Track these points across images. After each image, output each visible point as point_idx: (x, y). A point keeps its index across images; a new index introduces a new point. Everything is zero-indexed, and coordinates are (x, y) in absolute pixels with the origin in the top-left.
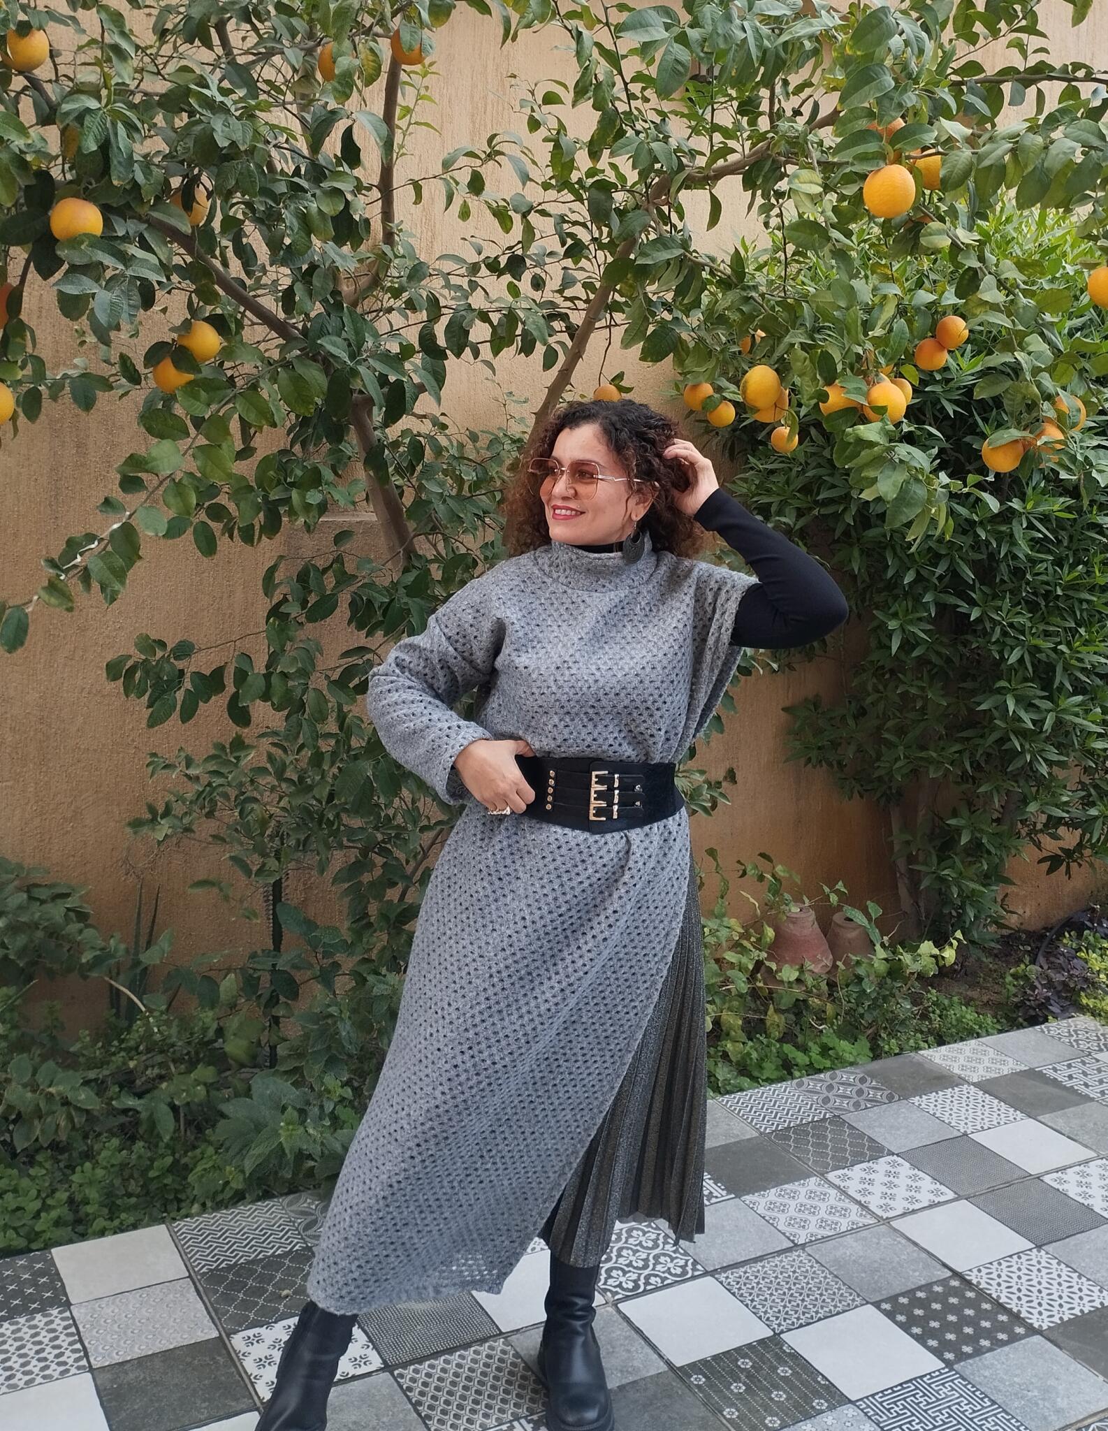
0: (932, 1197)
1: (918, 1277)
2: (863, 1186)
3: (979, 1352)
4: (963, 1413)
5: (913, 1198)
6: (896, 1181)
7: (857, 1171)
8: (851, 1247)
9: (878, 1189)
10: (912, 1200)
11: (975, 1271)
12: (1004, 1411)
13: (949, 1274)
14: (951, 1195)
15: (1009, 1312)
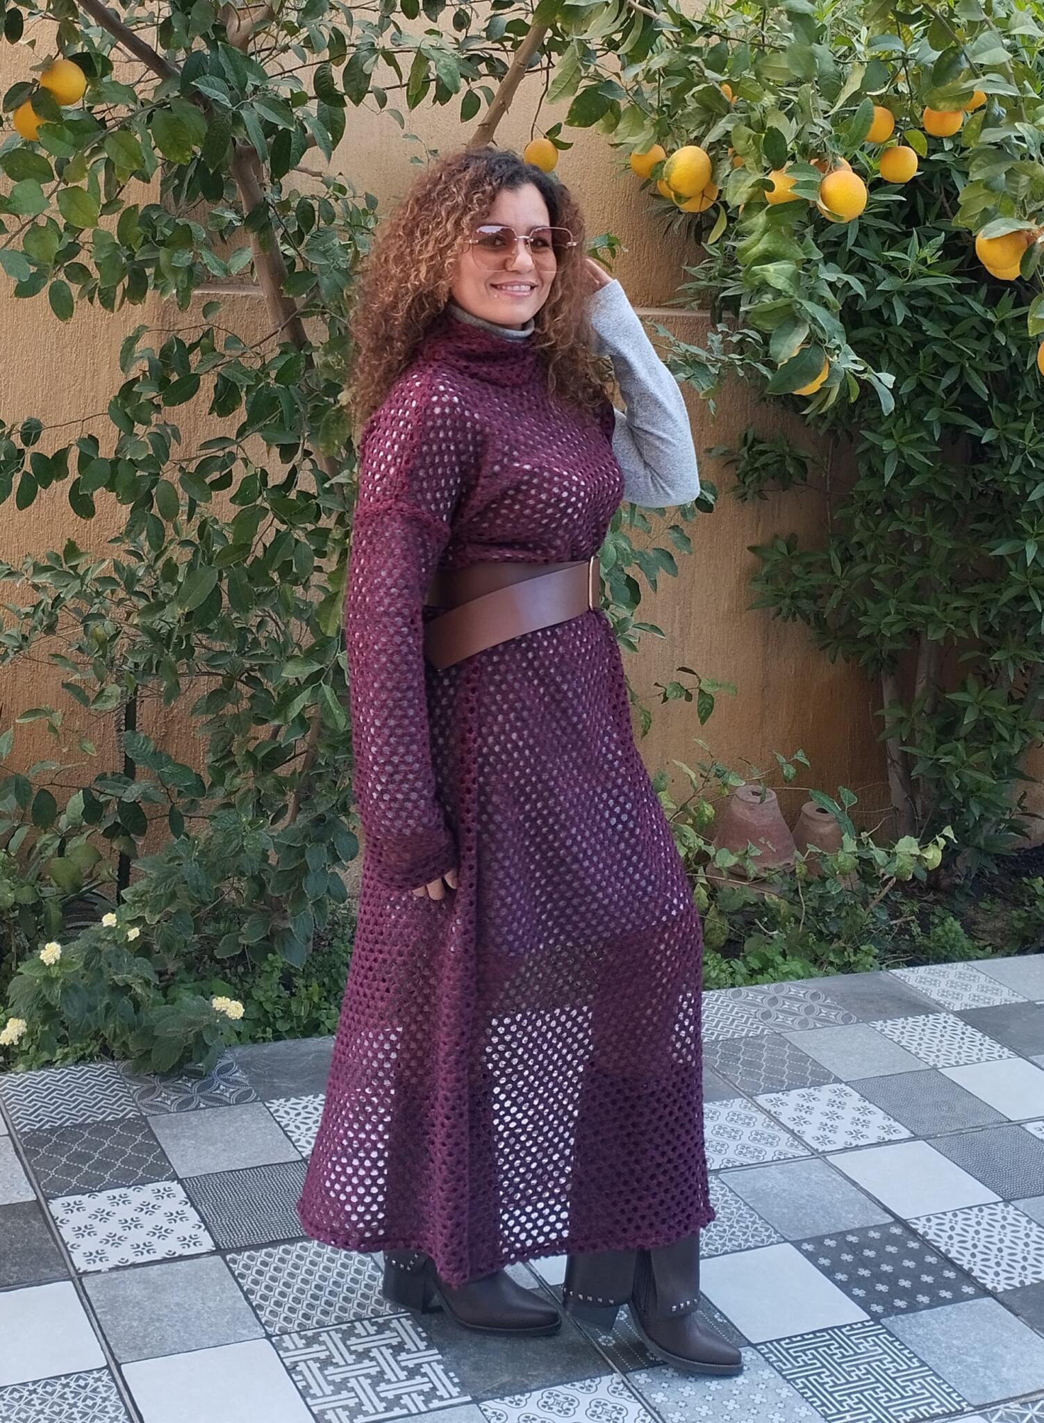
0: (883, 1134)
1: (850, 1219)
2: (799, 1114)
3: (913, 1308)
4: (885, 1371)
5: (857, 1132)
6: (840, 1112)
7: (794, 1097)
8: (775, 1179)
9: (816, 1118)
10: (856, 1134)
11: (923, 1220)
12: (935, 1374)
13: (891, 1219)
14: (906, 1134)
15: (959, 1269)
